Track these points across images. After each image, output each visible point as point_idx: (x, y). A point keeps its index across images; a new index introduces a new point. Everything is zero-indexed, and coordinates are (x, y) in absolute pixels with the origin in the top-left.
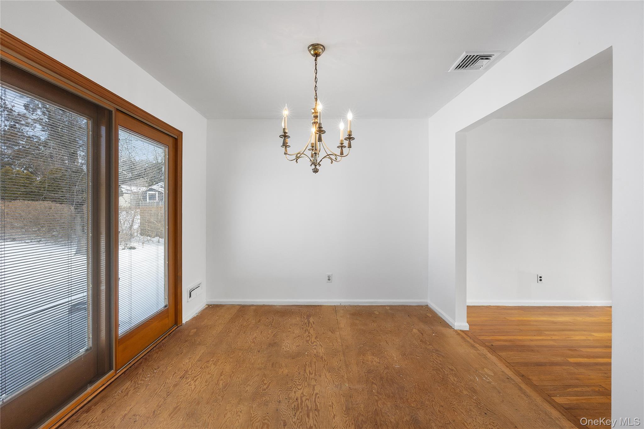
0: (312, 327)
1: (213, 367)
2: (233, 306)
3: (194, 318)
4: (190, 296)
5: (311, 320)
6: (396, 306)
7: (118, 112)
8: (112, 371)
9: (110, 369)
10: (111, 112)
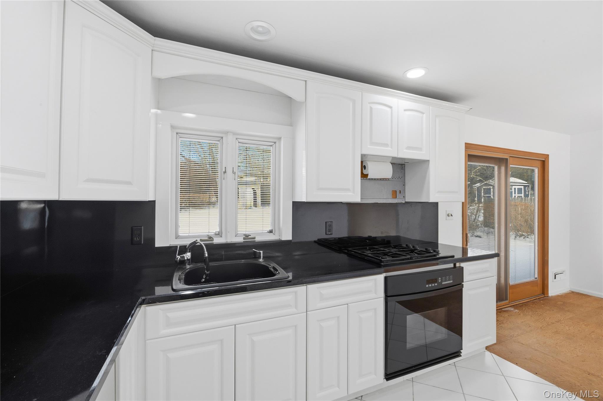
3: (559, 296)
4: (555, 279)
7: (511, 158)
8: (507, 301)
9: (506, 299)
10: (507, 159)
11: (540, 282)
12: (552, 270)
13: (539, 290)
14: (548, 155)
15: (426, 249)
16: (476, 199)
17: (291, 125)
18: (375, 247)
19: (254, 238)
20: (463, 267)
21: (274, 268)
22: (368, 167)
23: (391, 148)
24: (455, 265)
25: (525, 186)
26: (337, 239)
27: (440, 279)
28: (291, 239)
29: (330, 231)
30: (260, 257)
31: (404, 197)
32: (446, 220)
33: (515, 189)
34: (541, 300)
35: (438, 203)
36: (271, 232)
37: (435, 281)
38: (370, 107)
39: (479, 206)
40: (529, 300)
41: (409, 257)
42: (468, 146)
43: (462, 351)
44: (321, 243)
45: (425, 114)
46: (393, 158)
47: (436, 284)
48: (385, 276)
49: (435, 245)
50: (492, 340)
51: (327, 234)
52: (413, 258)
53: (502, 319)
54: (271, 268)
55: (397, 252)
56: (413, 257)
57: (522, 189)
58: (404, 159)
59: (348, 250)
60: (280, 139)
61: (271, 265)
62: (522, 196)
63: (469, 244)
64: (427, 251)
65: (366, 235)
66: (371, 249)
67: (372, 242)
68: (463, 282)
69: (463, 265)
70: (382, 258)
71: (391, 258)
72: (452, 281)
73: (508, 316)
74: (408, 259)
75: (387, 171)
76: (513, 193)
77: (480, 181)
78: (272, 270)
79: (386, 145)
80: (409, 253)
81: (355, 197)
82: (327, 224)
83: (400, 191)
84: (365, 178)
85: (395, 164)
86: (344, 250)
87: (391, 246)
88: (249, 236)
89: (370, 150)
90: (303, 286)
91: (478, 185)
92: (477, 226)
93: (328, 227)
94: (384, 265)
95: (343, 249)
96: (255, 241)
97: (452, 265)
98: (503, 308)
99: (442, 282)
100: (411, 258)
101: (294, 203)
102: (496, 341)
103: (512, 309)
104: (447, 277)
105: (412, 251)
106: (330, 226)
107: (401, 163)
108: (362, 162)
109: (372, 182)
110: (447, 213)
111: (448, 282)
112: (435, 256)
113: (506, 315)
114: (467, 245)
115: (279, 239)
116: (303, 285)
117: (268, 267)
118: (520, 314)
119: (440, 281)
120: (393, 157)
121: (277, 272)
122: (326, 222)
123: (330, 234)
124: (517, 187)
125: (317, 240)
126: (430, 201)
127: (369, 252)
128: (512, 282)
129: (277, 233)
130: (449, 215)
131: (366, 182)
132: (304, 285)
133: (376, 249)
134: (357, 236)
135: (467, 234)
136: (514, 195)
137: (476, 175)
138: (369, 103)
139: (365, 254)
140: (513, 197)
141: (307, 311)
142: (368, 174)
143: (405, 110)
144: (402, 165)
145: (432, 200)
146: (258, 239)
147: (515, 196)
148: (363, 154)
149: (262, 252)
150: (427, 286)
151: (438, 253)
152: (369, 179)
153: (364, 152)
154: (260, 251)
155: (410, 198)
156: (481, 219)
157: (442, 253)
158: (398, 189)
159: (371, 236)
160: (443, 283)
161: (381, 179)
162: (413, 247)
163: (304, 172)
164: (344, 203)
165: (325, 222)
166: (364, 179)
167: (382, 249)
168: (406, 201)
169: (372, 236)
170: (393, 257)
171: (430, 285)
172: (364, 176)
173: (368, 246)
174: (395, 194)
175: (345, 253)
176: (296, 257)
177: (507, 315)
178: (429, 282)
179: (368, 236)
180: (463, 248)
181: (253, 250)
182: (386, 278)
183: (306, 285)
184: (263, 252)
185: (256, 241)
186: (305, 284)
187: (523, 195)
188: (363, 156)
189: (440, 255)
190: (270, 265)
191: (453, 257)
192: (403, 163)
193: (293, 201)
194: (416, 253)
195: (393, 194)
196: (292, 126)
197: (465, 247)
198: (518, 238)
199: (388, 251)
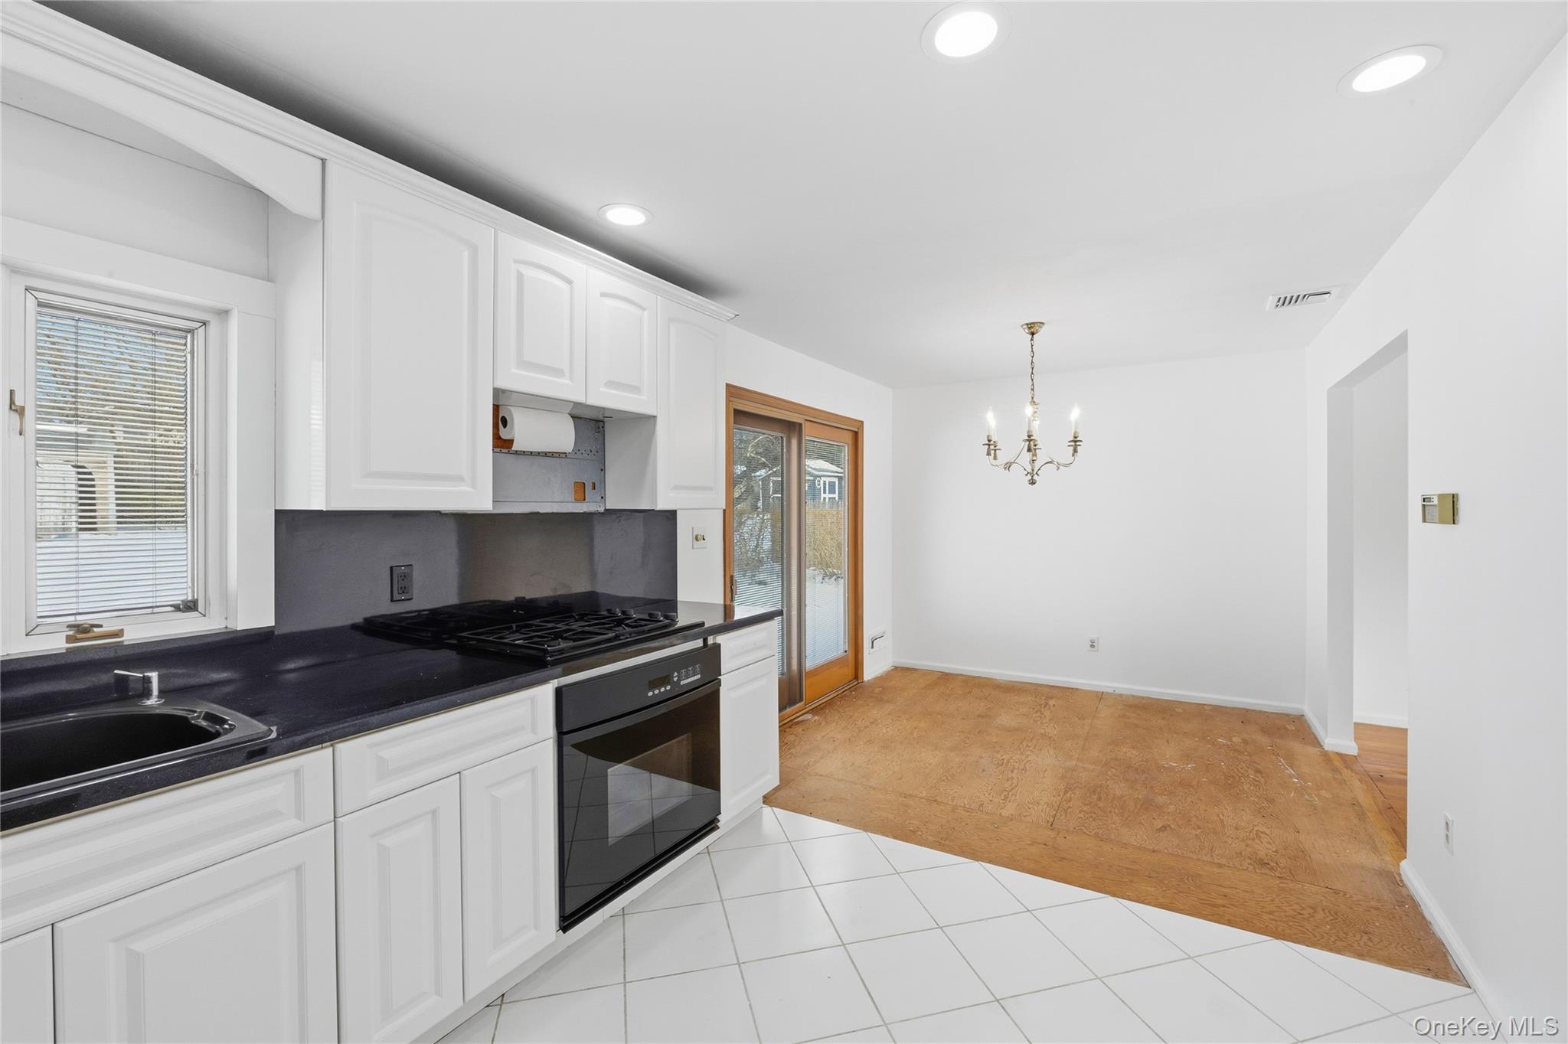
0: (1049, 709)
1: (905, 721)
2: (930, 672)
3: (878, 677)
4: (872, 647)
5: (1051, 702)
6: (1226, 707)
7: (806, 422)
8: (802, 703)
9: (801, 700)
10: (800, 425)
11: (851, 658)
12: (868, 632)
13: (849, 671)
14: (862, 422)
15: (650, 615)
16: (760, 504)
17: (269, 279)
18: (534, 622)
19: (119, 634)
20: (720, 644)
21: (209, 717)
22: (512, 419)
23: (571, 379)
24: (705, 641)
25: (840, 478)
26: (426, 613)
27: (676, 674)
28: (274, 625)
29: (404, 590)
30: (147, 693)
31: (602, 498)
32: (693, 548)
33: (825, 483)
34: (851, 691)
35: (676, 511)
36: (190, 606)
37: (665, 680)
38: (518, 271)
39: (763, 519)
40: (835, 695)
41: (611, 635)
42: (733, 392)
43: (719, 817)
44: (375, 628)
45: (645, 312)
46: (577, 404)
47: (668, 688)
48: (556, 686)
49: (670, 605)
50: (772, 780)
51: (395, 599)
52: (621, 638)
53: (792, 738)
54: (198, 717)
55: (587, 629)
56: (620, 636)
57: (834, 483)
58: (604, 409)
59: (460, 639)
60: (224, 313)
61: (198, 710)
62: (835, 498)
63: (736, 597)
64: (652, 618)
65: (511, 597)
66: (521, 629)
67: (526, 611)
68: (720, 675)
69: (720, 639)
70: (548, 646)
71: (571, 644)
72: (699, 676)
73: (803, 730)
74: (610, 640)
75: (562, 436)
76: (822, 491)
77: (764, 465)
78: (204, 723)
79: (558, 372)
80: (613, 627)
81: (480, 499)
82: (394, 572)
83: (594, 484)
84: (506, 451)
85: (581, 418)
86: (449, 639)
87: (573, 616)
88: (95, 629)
89: (516, 380)
90: (322, 748)
91: (762, 473)
92: (760, 561)
93: (400, 581)
94: (555, 660)
95: (444, 636)
96: (123, 642)
97: (699, 643)
98: (795, 719)
99: (679, 680)
100: (616, 638)
101: (279, 514)
102: (778, 781)
103: (809, 716)
104: (690, 669)
105: (620, 622)
106: (406, 577)
107: (593, 417)
108: (496, 408)
109: (524, 462)
110: (695, 534)
111: (693, 679)
112: (666, 626)
113: (799, 729)
114: (732, 600)
115: (226, 627)
116: (320, 746)
117: (185, 719)
118: (820, 724)
119: (675, 679)
120: (574, 403)
121: (226, 726)
122: (391, 568)
123: (403, 600)
124: (828, 480)
125: (362, 620)
126: (658, 508)
127: (518, 636)
128: (810, 664)
129: (215, 608)
130: (699, 537)
131: (507, 459)
132: (324, 745)
133: (536, 626)
134: (486, 599)
135: (732, 577)
136: (823, 495)
137: (757, 453)
138: (516, 261)
139: (506, 641)
140: (822, 499)
141: (335, 817)
142: (513, 440)
143: (603, 295)
144: (598, 421)
145: (662, 505)
146: (137, 633)
147: (825, 498)
148: (499, 387)
149: (154, 676)
150: (650, 694)
151: (674, 621)
152: (516, 451)
153: (502, 384)
154: (146, 674)
155: (616, 499)
156: (767, 545)
157: (683, 619)
158: (587, 478)
159: (524, 598)
160: (682, 683)
161: (546, 454)
162: (624, 613)
163: (318, 425)
164: (447, 514)
165: (389, 566)
166: (503, 451)
167: (550, 625)
168: (607, 508)
169: (527, 598)
170: (575, 640)
171: (657, 692)
172: (502, 444)
173: (514, 623)
174: (581, 491)
175: (451, 647)
176: (291, 676)
177: (801, 730)
178: (653, 685)
179: (516, 598)
180: (725, 606)
181: (116, 671)
182: (559, 692)
183: (332, 745)
184: (160, 677)
185: (125, 643)
186: (329, 743)
187: (836, 496)
188: (498, 393)
189: (679, 625)
190: (195, 712)
191: (702, 624)
192: (601, 418)
193: (277, 508)
194: (627, 625)
195: (575, 491)
196: (272, 282)
197: (728, 603)
198: (826, 580)
199: (564, 628)
